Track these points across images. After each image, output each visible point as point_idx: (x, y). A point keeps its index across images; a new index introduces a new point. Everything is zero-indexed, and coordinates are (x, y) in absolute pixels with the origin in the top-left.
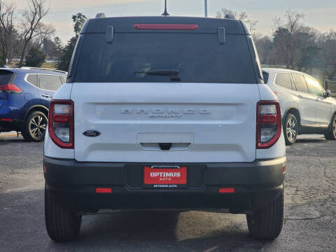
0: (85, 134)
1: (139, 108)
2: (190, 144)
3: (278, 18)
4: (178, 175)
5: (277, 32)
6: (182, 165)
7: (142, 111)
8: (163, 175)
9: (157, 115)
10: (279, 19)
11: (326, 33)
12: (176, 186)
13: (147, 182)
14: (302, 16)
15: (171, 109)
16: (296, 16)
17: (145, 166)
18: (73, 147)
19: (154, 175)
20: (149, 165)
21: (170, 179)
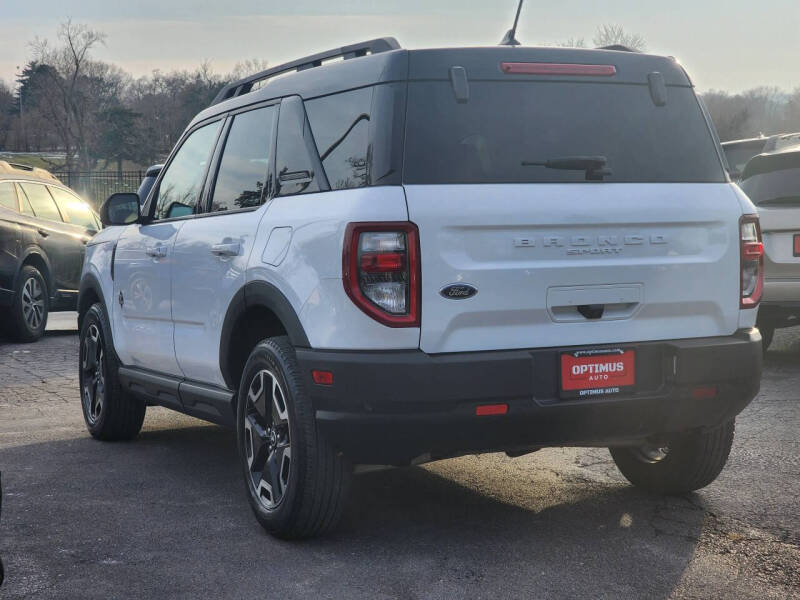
0: (447, 292)
1: (548, 236)
2: (636, 303)
3: (41, 40)
4: (619, 367)
5: (26, 73)
6: (627, 347)
7: (554, 242)
8: (594, 368)
9: (581, 249)
10: (46, 43)
11: (144, 78)
12: (617, 390)
13: (567, 385)
14: (100, 37)
15: (603, 236)
16: (84, 37)
17: (563, 353)
18: (418, 323)
19: (578, 370)
20: (570, 350)
21: (606, 377)
